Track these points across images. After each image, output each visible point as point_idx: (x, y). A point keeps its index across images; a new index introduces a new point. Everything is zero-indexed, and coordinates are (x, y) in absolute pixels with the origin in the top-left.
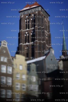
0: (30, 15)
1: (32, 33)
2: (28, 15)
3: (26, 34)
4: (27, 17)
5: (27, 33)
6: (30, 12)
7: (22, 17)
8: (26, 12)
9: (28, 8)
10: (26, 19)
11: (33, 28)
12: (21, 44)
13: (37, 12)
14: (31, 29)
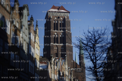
0: (59, 17)
2: (57, 17)
3: (55, 35)
4: (56, 18)
5: (56, 34)
6: (59, 14)
7: (51, 17)
8: (55, 14)
9: (56, 10)
10: (55, 21)
11: (62, 31)
12: (52, 43)
13: (66, 17)
14: (60, 31)
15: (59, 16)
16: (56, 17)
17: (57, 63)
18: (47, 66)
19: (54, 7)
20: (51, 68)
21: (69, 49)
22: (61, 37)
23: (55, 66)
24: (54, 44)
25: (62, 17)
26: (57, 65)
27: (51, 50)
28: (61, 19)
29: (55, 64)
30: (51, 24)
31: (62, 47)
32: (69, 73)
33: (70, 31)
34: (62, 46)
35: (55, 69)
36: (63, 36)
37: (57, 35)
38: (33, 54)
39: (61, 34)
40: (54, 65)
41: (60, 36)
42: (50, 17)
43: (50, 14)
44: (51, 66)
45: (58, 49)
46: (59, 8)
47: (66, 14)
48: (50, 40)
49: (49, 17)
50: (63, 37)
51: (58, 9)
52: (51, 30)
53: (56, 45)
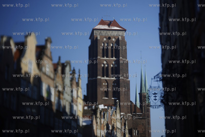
0: (109, 38)
1: (112, 64)
3: (104, 64)
4: (105, 39)
5: (105, 62)
7: (99, 38)
8: (104, 33)
9: (106, 27)
10: (103, 43)
11: (114, 58)
12: (99, 77)
13: (120, 38)
14: (111, 59)
15: (110, 35)
16: (106, 37)
17: (104, 114)
18: (92, 121)
19: (102, 23)
20: (97, 123)
21: (125, 86)
22: (112, 68)
23: (102, 119)
24: (103, 78)
25: (115, 38)
26: (104, 118)
27: (98, 86)
28: (114, 40)
29: (102, 117)
30: (98, 48)
31: (114, 82)
32: (121, 124)
33: (126, 58)
34: (115, 80)
35: (102, 122)
36: (116, 66)
37: (107, 64)
38: (75, 111)
39: (113, 63)
40: (100, 118)
41: (112, 66)
42: (97, 38)
43: (97, 32)
44: (96, 120)
45: (108, 85)
46: (111, 22)
47: (120, 33)
48: (97, 73)
49: (95, 37)
50: (116, 68)
51: (109, 25)
52: (99, 57)
53: (106, 80)
